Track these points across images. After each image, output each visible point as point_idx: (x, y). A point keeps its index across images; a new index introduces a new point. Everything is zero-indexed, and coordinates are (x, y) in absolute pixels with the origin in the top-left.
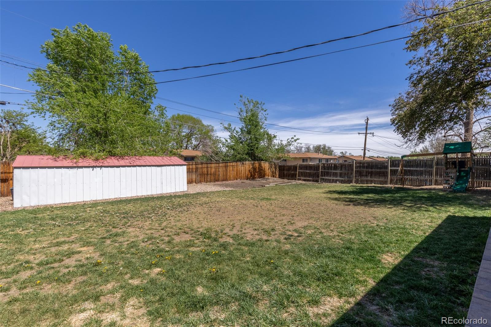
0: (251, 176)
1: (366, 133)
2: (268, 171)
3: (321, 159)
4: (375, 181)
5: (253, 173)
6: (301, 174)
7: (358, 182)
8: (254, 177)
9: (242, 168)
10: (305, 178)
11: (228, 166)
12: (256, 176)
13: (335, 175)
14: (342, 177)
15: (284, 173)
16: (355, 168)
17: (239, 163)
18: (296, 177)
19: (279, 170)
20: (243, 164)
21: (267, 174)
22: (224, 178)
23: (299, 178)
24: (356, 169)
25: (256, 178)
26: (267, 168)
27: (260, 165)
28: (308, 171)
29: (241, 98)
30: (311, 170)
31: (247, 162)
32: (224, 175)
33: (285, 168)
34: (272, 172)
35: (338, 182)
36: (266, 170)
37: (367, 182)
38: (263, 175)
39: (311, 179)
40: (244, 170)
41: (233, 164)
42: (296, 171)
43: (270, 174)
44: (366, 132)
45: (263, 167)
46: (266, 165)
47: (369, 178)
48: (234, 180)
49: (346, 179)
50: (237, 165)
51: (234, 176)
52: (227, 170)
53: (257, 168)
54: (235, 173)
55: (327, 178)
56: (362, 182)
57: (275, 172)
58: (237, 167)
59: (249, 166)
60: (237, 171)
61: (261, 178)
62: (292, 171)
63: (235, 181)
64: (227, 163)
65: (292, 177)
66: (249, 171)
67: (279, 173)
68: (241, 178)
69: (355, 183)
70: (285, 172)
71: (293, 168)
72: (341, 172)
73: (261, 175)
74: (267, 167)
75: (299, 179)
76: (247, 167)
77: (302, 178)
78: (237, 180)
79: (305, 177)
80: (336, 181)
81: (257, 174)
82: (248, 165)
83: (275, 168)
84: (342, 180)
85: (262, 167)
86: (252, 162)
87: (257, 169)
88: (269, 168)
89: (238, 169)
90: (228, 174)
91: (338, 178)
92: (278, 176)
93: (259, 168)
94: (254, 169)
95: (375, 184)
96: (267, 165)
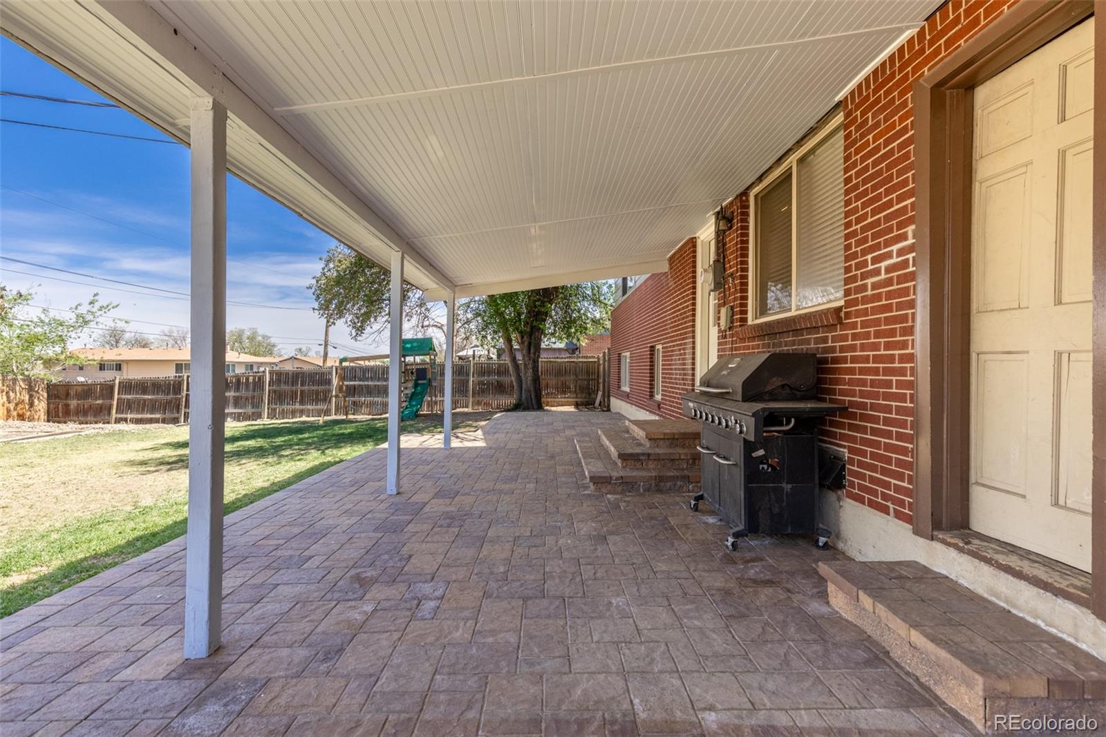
3: (234, 366)
4: (309, 410)
6: (125, 406)
7: (275, 416)
10: (140, 416)
14: (241, 408)
15: (67, 406)
16: (269, 385)
18: (109, 413)
19: (48, 396)
23: (120, 416)
24: (271, 388)
28: (150, 397)
30: (158, 394)
33: (72, 392)
35: (229, 419)
37: (293, 414)
39: (158, 416)
42: (112, 397)
47: (298, 406)
49: (249, 410)
56: (283, 414)
57: (33, 406)
62: (96, 400)
65: (100, 414)
67: (47, 406)
69: (268, 418)
70: (73, 403)
71: (102, 389)
72: (237, 394)
75: (118, 421)
77: (129, 416)
79: (138, 412)
83: (32, 392)
84: (240, 414)
91: (231, 410)
92: (41, 416)
95: (309, 416)
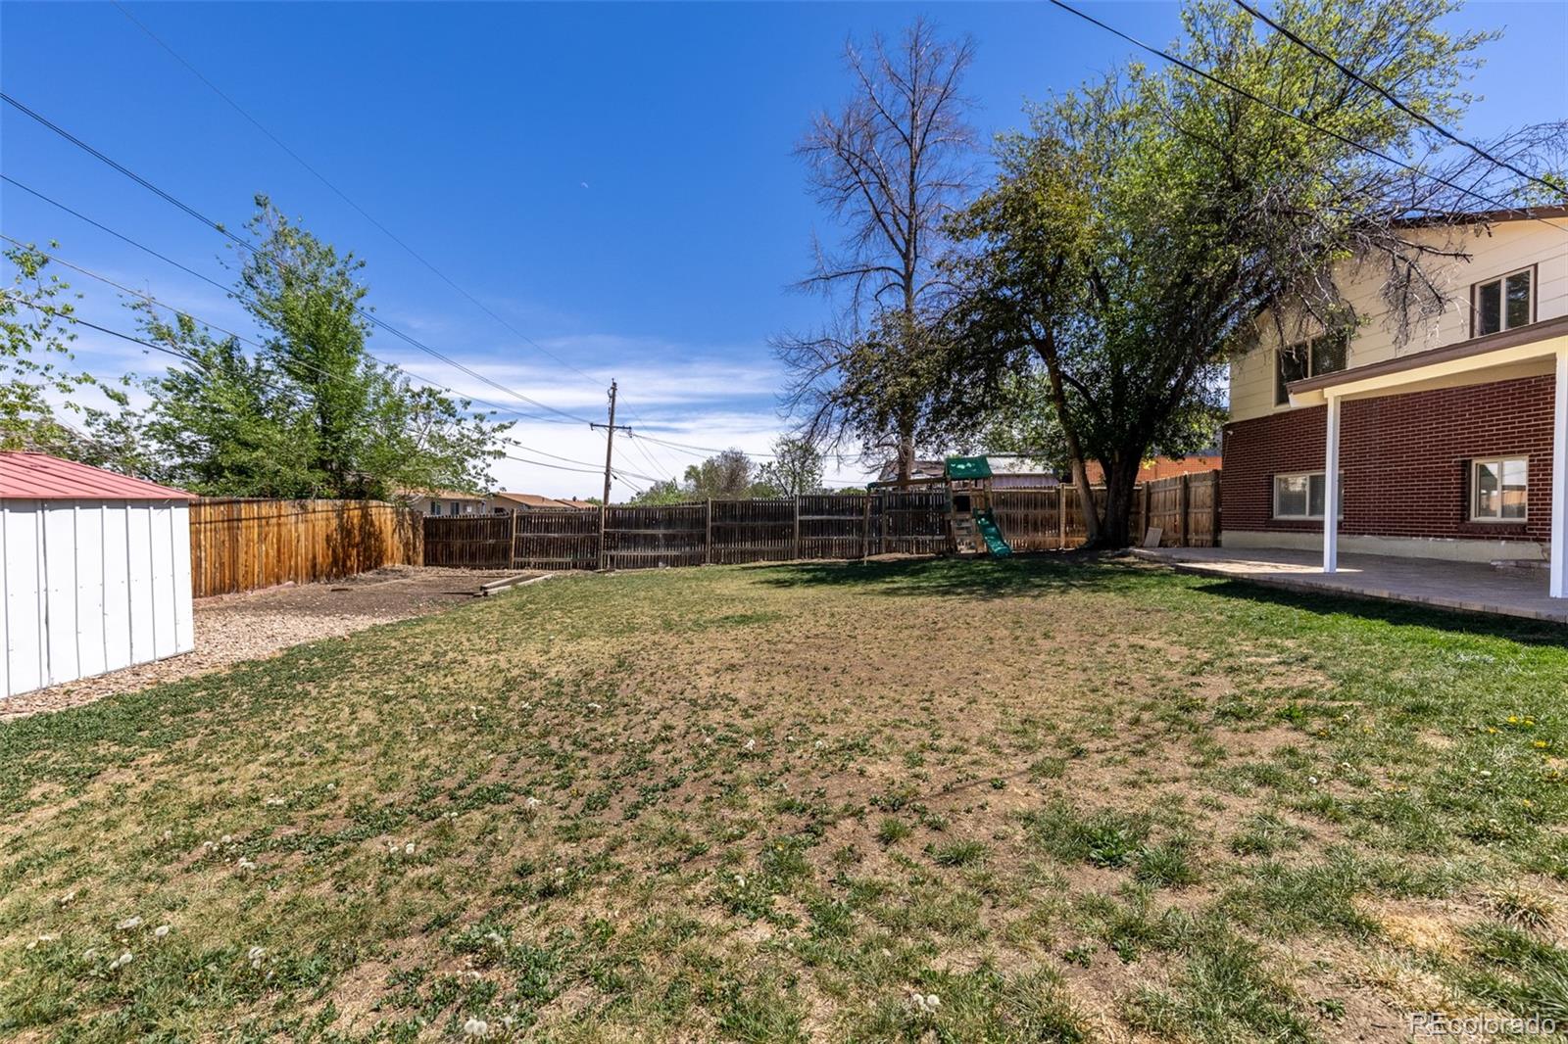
0: (335, 562)
1: (611, 427)
2: (392, 542)
5: (340, 550)
6: (529, 547)
7: (720, 560)
8: (344, 565)
9: (302, 527)
11: (239, 520)
12: (353, 562)
13: (651, 541)
14: (674, 549)
17: (287, 507)
18: (507, 556)
19: (425, 534)
20: (303, 507)
21: (390, 554)
22: (222, 581)
23: (520, 559)
25: (352, 567)
26: (389, 529)
27: (365, 515)
28: (556, 535)
29: (258, 212)
30: (566, 531)
31: (320, 504)
32: (222, 564)
33: (455, 529)
34: (406, 545)
35: (660, 564)
36: (384, 535)
37: (744, 557)
38: (374, 554)
39: (568, 560)
40: (306, 539)
41: (264, 513)
42: (506, 536)
43: (399, 554)
44: (611, 422)
45: (377, 523)
46: (383, 515)
48: (268, 583)
49: (686, 552)
50: (279, 516)
51: (267, 564)
52: (234, 540)
53: (357, 527)
54: (273, 553)
55: (624, 553)
56: (730, 558)
57: (415, 544)
58: (279, 525)
59: (328, 519)
60: (279, 541)
61: (369, 568)
62: (487, 538)
63: (274, 588)
64: (235, 507)
65: (492, 557)
66: (328, 539)
67: (425, 546)
68: (296, 574)
69: (710, 562)
70: (456, 542)
71: (493, 526)
72: (669, 531)
73: (369, 558)
74: (389, 523)
75: (521, 565)
76: (321, 525)
77: (532, 559)
78: (279, 583)
79: (541, 556)
80: (654, 562)
81: (355, 552)
82: (323, 514)
83: (414, 528)
84: (674, 557)
85: (372, 524)
86: (339, 502)
87: (356, 532)
88: (394, 530)
89: (284, 531)
90: (242, 557)
91: (663, 552)
92: (421, 559)
93: (361, 527)
94: (345, 531)
96: (389, 517)
